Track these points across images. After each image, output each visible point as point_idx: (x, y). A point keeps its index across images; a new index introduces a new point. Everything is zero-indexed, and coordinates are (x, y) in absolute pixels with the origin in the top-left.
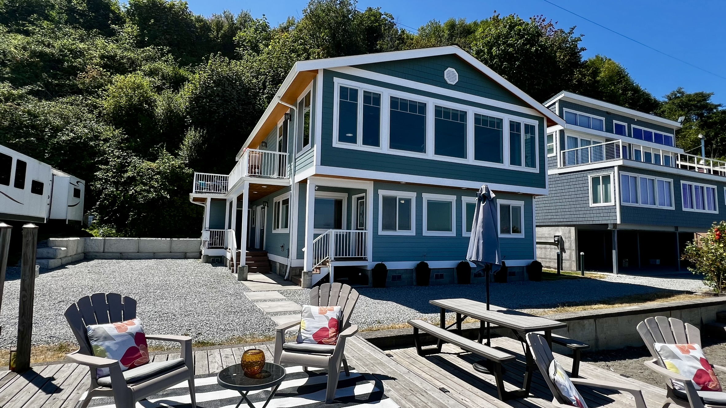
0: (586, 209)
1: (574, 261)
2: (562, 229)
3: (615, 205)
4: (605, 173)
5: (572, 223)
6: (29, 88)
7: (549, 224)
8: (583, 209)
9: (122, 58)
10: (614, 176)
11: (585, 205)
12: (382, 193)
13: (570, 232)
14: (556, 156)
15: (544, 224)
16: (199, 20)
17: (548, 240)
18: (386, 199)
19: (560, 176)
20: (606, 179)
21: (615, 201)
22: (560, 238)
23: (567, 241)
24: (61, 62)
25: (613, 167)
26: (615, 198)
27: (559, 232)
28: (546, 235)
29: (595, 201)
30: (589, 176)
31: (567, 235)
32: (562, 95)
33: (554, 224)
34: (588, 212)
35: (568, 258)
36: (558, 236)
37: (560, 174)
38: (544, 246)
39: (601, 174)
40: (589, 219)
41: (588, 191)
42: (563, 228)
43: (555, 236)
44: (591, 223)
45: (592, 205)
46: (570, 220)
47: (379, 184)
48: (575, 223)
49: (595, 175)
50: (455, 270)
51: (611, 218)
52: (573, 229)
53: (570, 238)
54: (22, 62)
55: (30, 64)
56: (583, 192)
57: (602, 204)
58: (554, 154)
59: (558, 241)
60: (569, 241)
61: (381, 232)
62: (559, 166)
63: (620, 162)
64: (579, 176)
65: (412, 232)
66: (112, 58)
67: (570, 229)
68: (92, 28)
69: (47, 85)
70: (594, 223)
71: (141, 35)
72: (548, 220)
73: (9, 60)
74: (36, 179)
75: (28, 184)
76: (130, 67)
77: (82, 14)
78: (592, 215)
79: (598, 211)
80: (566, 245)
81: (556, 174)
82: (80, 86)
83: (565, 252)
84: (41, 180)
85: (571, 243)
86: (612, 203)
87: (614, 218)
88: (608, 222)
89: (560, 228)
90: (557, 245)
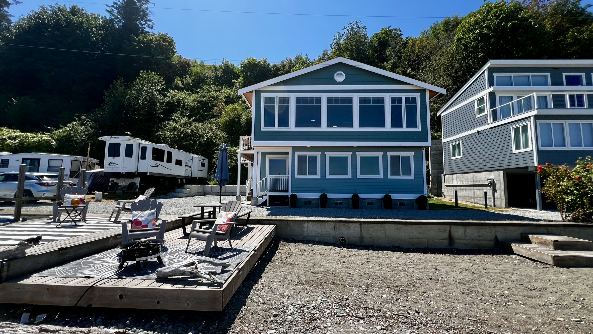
0: (510, 155)
1: (503, 199)
2: (494, 174)
3: (533, 150)
4: (523, 124)
5: (500, 168)
6: (193, 118)
7: (484, 169)
8: (508, 155)
9: (233, 96)
10: (531, 125)
11: (509, 152)
12: (297, 153)
13: (499, 176)
14: (487, 114)
15: (481, 170)
16: (275, 66)
17: (484, 183)
18: (300, 157)
19: (490, 130)
20: (525, 128)
21: (532, 147)
22: (492, 180)
23: (498, 183)
24: (208, 103)
25: (530, 117)
26: (532, 144)
27: (492, 176)
28: (483, 179)
29: (518, 147)
30: (511, 128)
31: (498, 179)
32: (489, 64)
33: (488, 169)
34: (512, 158)
35: (499, 197)
36: (491, 179)
37: (490, 128)
38: (481, 188)
39: (520, 125)
40: (513, 164)
41: (511, 141)
42: (494, 172)
43: (488, 179)
44: (514, 167)
45: (514, 151)
46: (499, 165)
47: (295, 148)
48: (502, 168)
49: (516, 126)
50: (351, 200)
51: (529, 161)
52: (501, 173)
53: (500, 180)
54: (194, 106)
55: (197, 107)
56: (508, 141)
57: (522, 150)
58: (485, 113)
59: (490, 183)
60: (499, 183)
61: (296, 176)
62: (489, 122)
63: (535, 112)
64: (504, 128)
65: (319, 176)
66: (228, 97)
67: (499, 173)
68: (223, 84)
69: (202, 116)
70: (517, 166)
71: (244, 82)
72: (483, 167)
73: (189, 107)
74: (178, 159)
75: (174, 161)
76: (236, 100)
77: (221, 78)
78: (515, 160)
79: (519, 157)
80: (497, 187)
81: (487, 129)
82: (215, 114)
83: (497, 192)
84: (180, 159)
85: (500, 185)
86: (530, 149)
87: (532, 161)
88: (528, 165)
89: (493, 173)
90: (490, 186)
